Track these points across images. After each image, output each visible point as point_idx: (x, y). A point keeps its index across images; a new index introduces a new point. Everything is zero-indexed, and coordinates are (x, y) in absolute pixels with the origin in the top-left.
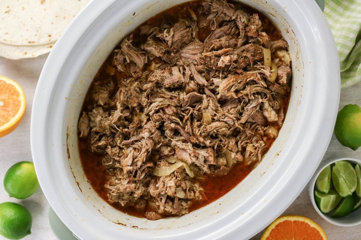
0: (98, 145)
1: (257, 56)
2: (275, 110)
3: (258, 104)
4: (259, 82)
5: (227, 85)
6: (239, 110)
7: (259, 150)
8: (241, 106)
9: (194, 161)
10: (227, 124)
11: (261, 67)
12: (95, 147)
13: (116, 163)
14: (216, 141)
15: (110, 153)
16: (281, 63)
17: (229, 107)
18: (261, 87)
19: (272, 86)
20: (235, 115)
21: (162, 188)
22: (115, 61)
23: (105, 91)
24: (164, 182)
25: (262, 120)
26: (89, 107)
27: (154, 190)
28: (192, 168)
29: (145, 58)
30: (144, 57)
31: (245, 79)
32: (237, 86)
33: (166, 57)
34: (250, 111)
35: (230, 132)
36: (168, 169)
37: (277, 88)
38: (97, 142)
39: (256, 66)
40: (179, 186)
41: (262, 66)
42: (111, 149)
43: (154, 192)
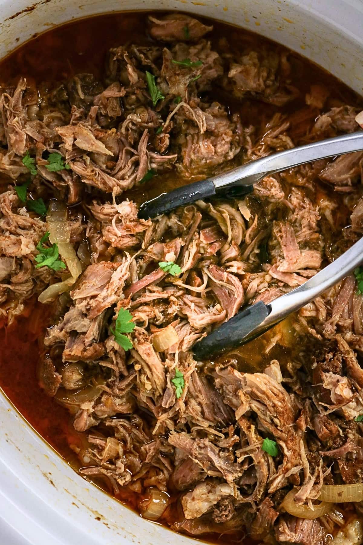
0: (127, 64)
1: (347, 466)
2: (210, 512)
3: (219, 471)
4: (280, 471)
5: (263, 393)
6: (197, 423)
7: (109, 471)
8: (208, 429)
9: (76, 305)
10: (162, 394)
11: (318, 477)
12: (122, 55)
13: (82, 110)
14: (121, 365)
15: (107, 93)
16: (330, 527)
17: (202, 398)
18: (268, 478)
19: (273, 505)
20: (184, 412)
21: (17, 224)
22: (341, 108)
23: (265, 82)
24: (31, 226)
25: (182, 483)
26: (223, 42)
27: (11, 201)
28: (61, 300)
29: (346, 185)
30: (350, 183)
31: (284, 435)
32: (264, 415)
33: (348, 236)
34: (200, 454)
35: (144, 403)
36: (65, 240)
37: (267, 517)
38: (134, 60)
39: (321, 465)
40: (19, 266)
41: (321, 481)
42: (117, 97)
43: (7, 201)
